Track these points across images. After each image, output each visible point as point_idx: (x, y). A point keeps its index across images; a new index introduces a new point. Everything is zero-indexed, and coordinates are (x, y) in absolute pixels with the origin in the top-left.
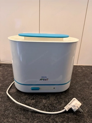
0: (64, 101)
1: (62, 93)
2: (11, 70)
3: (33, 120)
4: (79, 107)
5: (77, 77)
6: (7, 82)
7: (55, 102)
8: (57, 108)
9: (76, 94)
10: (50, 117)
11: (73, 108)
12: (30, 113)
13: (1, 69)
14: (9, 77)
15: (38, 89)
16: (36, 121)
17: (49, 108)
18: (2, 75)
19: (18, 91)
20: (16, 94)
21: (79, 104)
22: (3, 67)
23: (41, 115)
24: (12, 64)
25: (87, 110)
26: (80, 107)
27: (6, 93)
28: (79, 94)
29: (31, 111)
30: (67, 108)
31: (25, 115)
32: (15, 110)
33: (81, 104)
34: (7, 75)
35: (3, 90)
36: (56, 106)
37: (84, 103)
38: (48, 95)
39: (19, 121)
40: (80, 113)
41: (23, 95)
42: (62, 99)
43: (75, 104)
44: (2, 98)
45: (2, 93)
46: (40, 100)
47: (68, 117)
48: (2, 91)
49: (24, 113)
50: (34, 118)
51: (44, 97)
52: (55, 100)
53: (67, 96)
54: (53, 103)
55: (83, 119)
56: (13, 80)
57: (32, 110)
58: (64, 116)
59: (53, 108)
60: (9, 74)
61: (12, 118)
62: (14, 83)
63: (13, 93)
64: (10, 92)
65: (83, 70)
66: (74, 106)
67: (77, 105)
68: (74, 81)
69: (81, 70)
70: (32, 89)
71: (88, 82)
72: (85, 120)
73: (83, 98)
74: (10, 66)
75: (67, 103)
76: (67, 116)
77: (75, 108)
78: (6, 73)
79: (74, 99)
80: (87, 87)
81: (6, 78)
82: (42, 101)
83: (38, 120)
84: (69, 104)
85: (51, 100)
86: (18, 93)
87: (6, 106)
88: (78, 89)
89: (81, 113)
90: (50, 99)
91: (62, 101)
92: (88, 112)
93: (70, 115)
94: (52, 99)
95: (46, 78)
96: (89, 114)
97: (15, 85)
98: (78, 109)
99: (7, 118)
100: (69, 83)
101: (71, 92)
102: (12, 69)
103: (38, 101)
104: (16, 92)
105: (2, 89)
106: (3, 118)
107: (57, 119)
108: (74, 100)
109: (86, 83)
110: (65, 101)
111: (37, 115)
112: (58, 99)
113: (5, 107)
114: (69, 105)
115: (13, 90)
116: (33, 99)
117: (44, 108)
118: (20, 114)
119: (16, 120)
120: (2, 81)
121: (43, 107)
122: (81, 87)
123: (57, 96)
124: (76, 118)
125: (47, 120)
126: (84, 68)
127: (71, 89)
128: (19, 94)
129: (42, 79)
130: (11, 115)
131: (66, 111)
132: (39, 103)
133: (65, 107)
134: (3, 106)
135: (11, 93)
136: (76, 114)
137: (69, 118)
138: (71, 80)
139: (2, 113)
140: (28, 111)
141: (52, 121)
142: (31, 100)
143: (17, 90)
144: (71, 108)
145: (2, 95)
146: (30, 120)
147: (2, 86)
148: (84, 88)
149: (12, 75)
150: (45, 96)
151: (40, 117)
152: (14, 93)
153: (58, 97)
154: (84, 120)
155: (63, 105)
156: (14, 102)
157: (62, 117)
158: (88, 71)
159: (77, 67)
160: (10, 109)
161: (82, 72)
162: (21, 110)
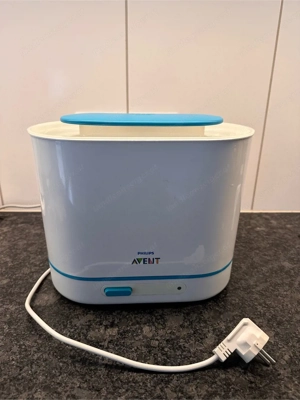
0: (211, 329)
1: (204, 303)
2: (39, 232)
3: (113, 394)
4: (261, 347)
5: (252, 249)
6: (26, 270)
7: (184, 333)
8: (189, 352)
9: (249, 305)
10: (168, 382)
11: (243, 352)
12: (102, 371)
13: (5, 229)
14: (32, 256)
15: (127, 292)
16: (123, 397)
17: (163, 354)
18: (10, 248)
19: (63, 300)
20: (56, 309)
21: (261, 339)
22: (12, 222)
23: (138, 377)
24: (40, 213)
25: (287, 357)
26: (266, 347)
27: (24, 309)
28: (260, 304)
29: (106, 366)
30: (222, 352)
31: (88, 377)
32: (55, 361)
33: (266, 338)
34: (25, 250)
35: (14, 298)
36: (187, 345)
37: (277, 334)
38: (161, 312)
39: (68, 396)
40: (265, 368)
41: (79, 312)
42: (205, 322)
43: (248, 338)
44: (9, 323)
45: (12, 308)
46: (134, 328)
47: (225, 379)
48: (11, 303)
49: (84, 370)
50: (115, 388)
51: (147, 317)
52: (182, 326)
53: (221, 313)
54: (178, 337)
55: (276, 386)
56: (46, 264)
57: (109, 359)
58: (215, 377)
59: (179, 353)
60: (32, 244)
61: (46, 388)
62: (49, 274)
63: (46, 307)
64: (37, 303)
65: (272, 228)
66: (246, 345)
67: (255, 342)
68: (243, 265)
69: (267, 226)
70: (108, 294)
71: (287, 265)
72: (283, 390)
73: (274, 317)
74: (35, 219)
75: (221, 336)
76: (223, 376)
77: (250, 352)
78: (21, 243)
79: (245, 320)
80: (287, 281)
81: (24, 260)
82: (142, 331)
83: (129, 393)
84: (229, 337)
85: (170, 328)
86: (61, 308)
87: (26, 350)
88: (258, 289)
89: (268, 365)
90: (168, 324)
91: (206, 330)
92: (291, 362)
93: (232, 376)
94: (173, 322)
96: (295, 368)
97: (51, 281)
98: (258, 355)
99: (30, 388)
100: (228, 270)
101: (233, 299)
102: (43, 228)
103: (128, 331)
104: (55, 304)
105: (11, 294)
106: (17, 389)
107: (191, 389)
108: (245, 325)
109: (282, 268)
110: (214, 330)
111: (125, 375)
112: (191, 323)
113: (20, 354)
114: (229, 341)
115: (46, 298)
116: (112, 325)
117: (149, 352)
118: (71, 374)
119: (59, 394)
120: (11, 268)
121: (144, 350)
122: (266, 281)
123: (188, 314)
124: (251, 383)
125: (158, 392)
126: (274, 223)
127: (236, 289)
128: (65, 310)
129: (139, 260)
130: (41, 378)
131: (218, 361)
132: (133, 337)
133: (216, 350)
134: (15, 349)
135: (40, 306)
136: (252, 372)
137: (230, 385)
138: (234, 260)
139: (14, 372)
140: (96, 364)
141: (175, 395)
142: (106, 327)
143: (59, 297)
144: (236, 351)
145: (11, 314)
146: (104, 392)
147: (11, 286)
148: (277, 285)
149: (43, 250)
150: (151, 313)
151: (136, 382)
152: (51, 306)
153: (194, 316)
154: (278, 390)
155: (209, 341)
156: (50, 337)
157: (206, 382)
158: (289, 229)
159: (251, 218)
160: (38, 359)
161: (268, 234)
162: (73, 363)
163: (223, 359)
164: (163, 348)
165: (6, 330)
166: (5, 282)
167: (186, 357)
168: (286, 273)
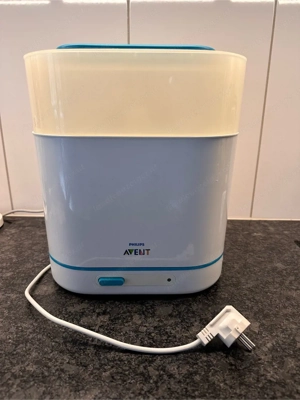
0: (198, 318)
1: (194, 296)
3: (99, 369)
4: (241, 330)
5: (246, 252)
6: (29, 266)
7: (172, 321)
8: (175, 337)
10: (151, 362)
11: (224, 336)
12: (91, 350)
13: (13, 231)
14: (36, 254)
15: (119, 282)
16: (108, 373)
17: (149, 339)
18: (16, 247)
19: (61, 290)
20: (53, 298)
21: (242, 324)
22: (20, 225)
23: (124, 357)
24: (43, 218)
25: (269, 345)
26: (246, 331)
27: (24, 293)
28: (249, 299)
29: (95, 346)
30: (204, 336)
31: (77, 355)
32: (48, 341)
33: (249, 323)
34: (30, 248)
35: (16, 288)
36: (173, 332)
37: (262, 325)
38: (151, 303)
39: (57, 370)
40: (247, 354)
41: (75, 300)
42: (193, 312)
43: (230, 323)
44: (9, 308)
45: (13, 296)
46: (124, 316)
47: (205, 362)
48: (13, 291)
49: (74, 350)
50: (102, 365)
51: (139, 307)
52: (171, 315)
53: (209, 306)
54: (165, 325)
55: (256, 369)
57: (99, 340)
58: (197, 359)
59: (165, 338)
60: (36, 244)
61: (37, 362)
62: (50, 269)
63: (44, 296)
64: (37, 293)
65: (269, 234)
66: (227, 329)
67: (235, 327)
68: (236, 266)
69: (264, 232)
70: (103, 283)
71: (280, 265)
72: (262, 372)
73: (261, 311)
74: (39, 223)
75: (204, 322)
76: (205, 359)
77: (231, 336)
78: (26, 243)
80: (278, 280)
81: (28, 257)
82: (132, 319)
83: (114, 369)
84: (211, 322)
85: (159, 316)
86: (59, 297)
87: (22, 331)
88: (249, 286)
89: (250, 351)
90: (157, 313)
91: (193, 320)
92: (273, 349)
93: (213, 358)
94: (163, 310)
95: (141, 248)
96: (276, 354)
97: (51, 275)
98: (238, 338)
99: (23, 362)
100: (219, 264)
101: (223, 294)
103: (118, 319)
104: (53, 294)
105: (14, 285)
106: (11, 363)
107: (173, 368)
108: (228, 311)
109: (274, 269)
110: (201, 320)
111: (111, 355)
112: (180, 313)
113: (17, 334)
114: (212, 326)
115: (45, 289)
116: (104, 313)
117: (137, 336)
118: (62, 352)
119: (49, 367)
120: (15, 263)
121: (132, 334)
122: (257, 280)
123: (177, 305)
124: (232, 365)
125: (142, 369)
126: (272, 229)
127: (226, 285)
128: (64, 299)
129: (131, 251)
130: (34, 354)
131: (201, 344)
132: (123, 323)
133: (200, 334)
134: (13, 329)
135: (39, 295)
136: (233, 356)
137: (210, 366)
139: (9, 348)
140: (86, 344)
141: (157, 373)
142: (99, 314)
143: (57, 288)
144: (218, 336)
145: (12, 302)
146: (91, 367)
147: (14, 278)
148: (267, 283)
149: (46, 249)
150: (142, 304)
151: (121, 361)
152: (49, 295)
153: (183, 308)
154: (257, 372)
155: (194, 329)
156: (46, 320)
157: (188, 363)
158: (286, 235)
159: (250, 225)
160: (33, 338)
161: (265, 239)
162: (65, 343)
163: (206, 342)
164: (150, 334)
165: (6, 314)
166: (9, 274)
167: (171, 341)
168: (278, 273)
